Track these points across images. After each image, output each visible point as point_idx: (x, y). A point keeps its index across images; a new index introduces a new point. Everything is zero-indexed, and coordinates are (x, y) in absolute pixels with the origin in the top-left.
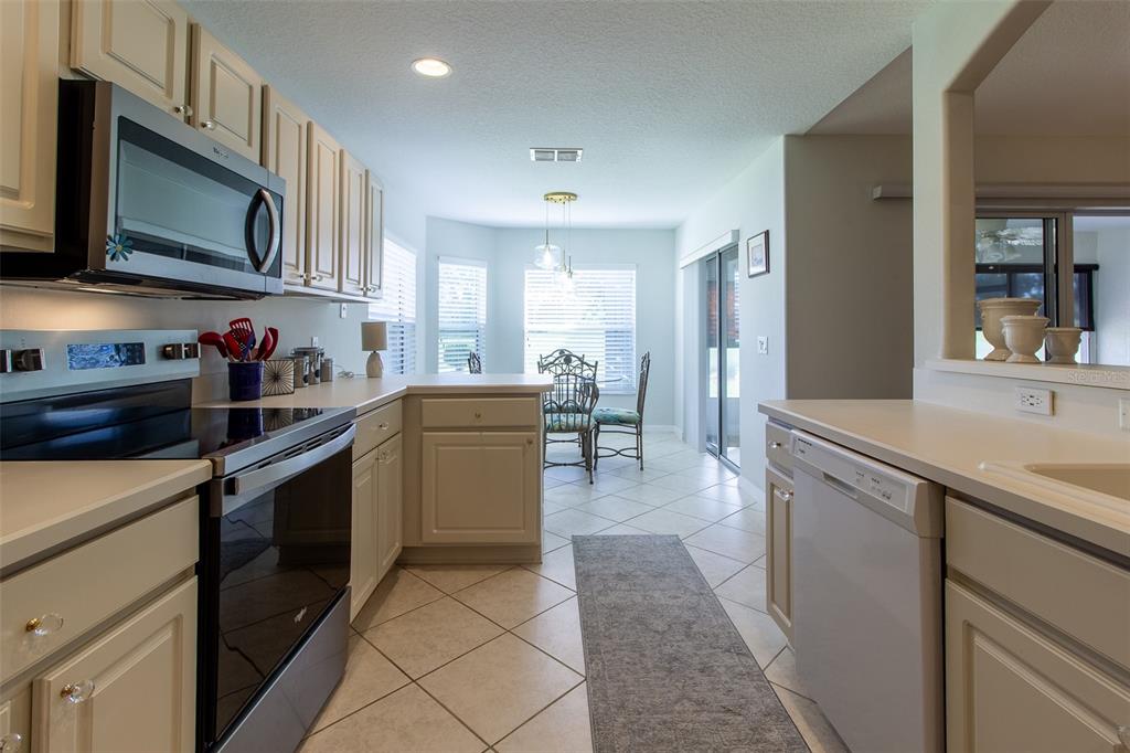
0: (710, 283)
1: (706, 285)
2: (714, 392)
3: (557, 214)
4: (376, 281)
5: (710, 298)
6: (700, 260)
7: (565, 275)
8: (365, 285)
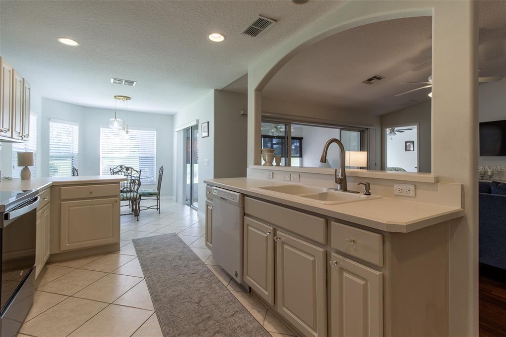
0: (188, 138)
1: (186, 138)
2: (188, 182)
3: (121, 104)
4: (27, 133)
5: (187, 144)
6: (184, 129)
7: (124, 133)
8: (22, 135)
